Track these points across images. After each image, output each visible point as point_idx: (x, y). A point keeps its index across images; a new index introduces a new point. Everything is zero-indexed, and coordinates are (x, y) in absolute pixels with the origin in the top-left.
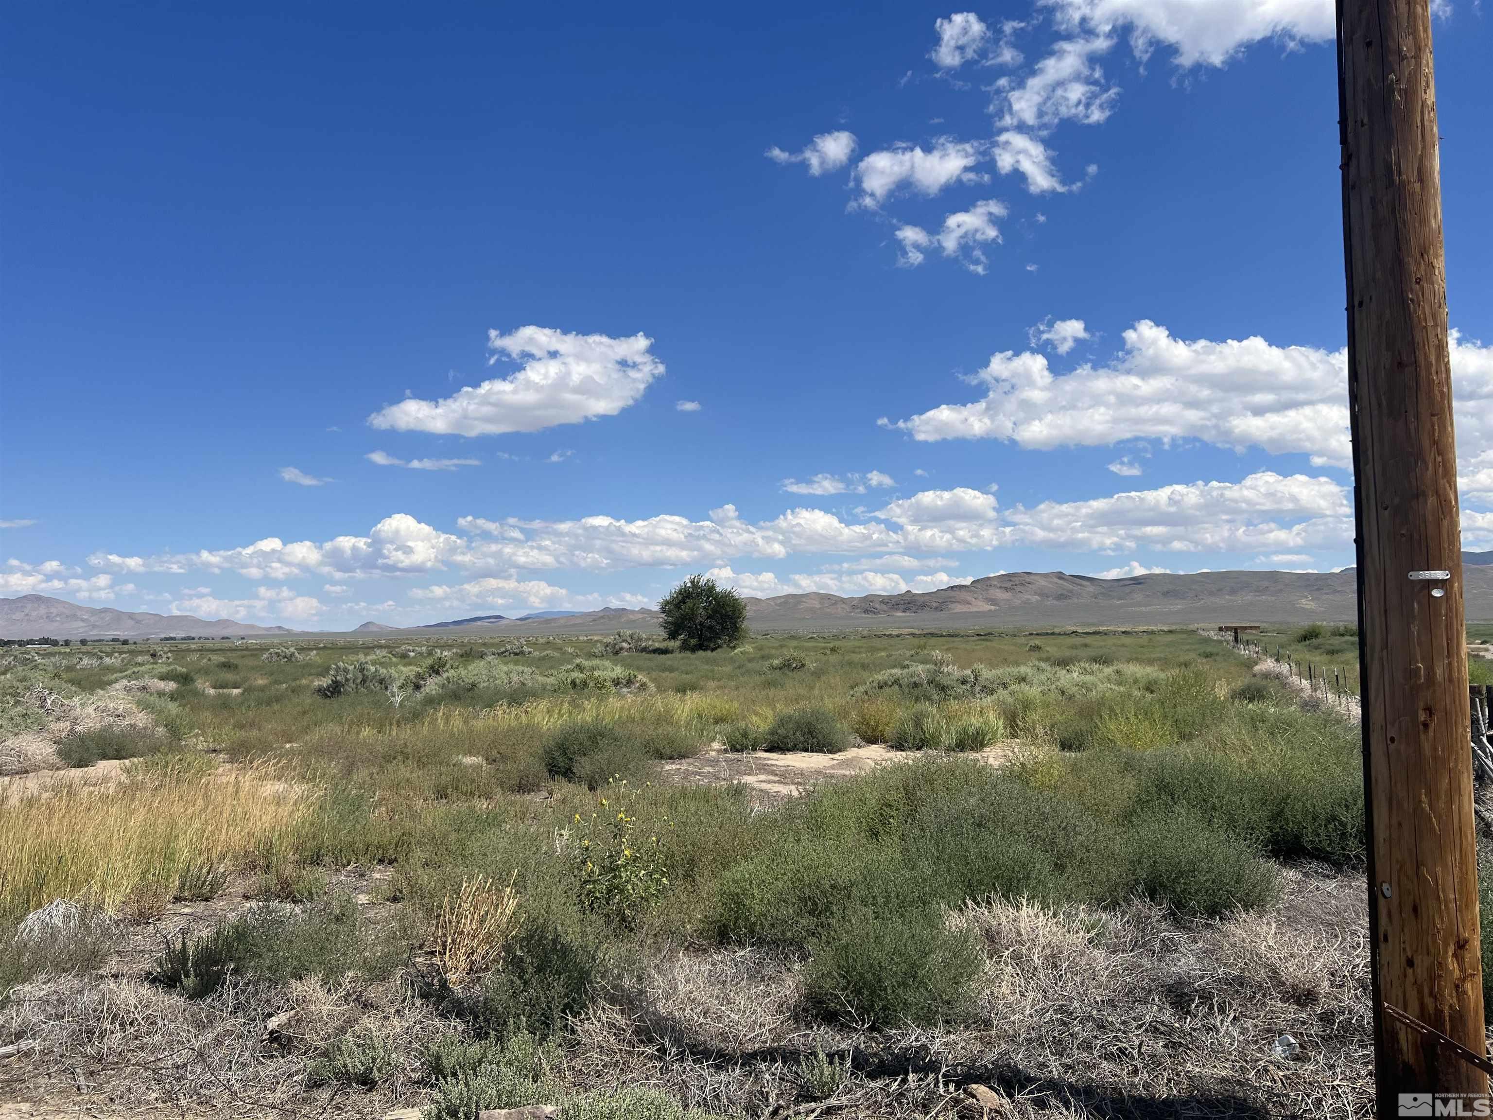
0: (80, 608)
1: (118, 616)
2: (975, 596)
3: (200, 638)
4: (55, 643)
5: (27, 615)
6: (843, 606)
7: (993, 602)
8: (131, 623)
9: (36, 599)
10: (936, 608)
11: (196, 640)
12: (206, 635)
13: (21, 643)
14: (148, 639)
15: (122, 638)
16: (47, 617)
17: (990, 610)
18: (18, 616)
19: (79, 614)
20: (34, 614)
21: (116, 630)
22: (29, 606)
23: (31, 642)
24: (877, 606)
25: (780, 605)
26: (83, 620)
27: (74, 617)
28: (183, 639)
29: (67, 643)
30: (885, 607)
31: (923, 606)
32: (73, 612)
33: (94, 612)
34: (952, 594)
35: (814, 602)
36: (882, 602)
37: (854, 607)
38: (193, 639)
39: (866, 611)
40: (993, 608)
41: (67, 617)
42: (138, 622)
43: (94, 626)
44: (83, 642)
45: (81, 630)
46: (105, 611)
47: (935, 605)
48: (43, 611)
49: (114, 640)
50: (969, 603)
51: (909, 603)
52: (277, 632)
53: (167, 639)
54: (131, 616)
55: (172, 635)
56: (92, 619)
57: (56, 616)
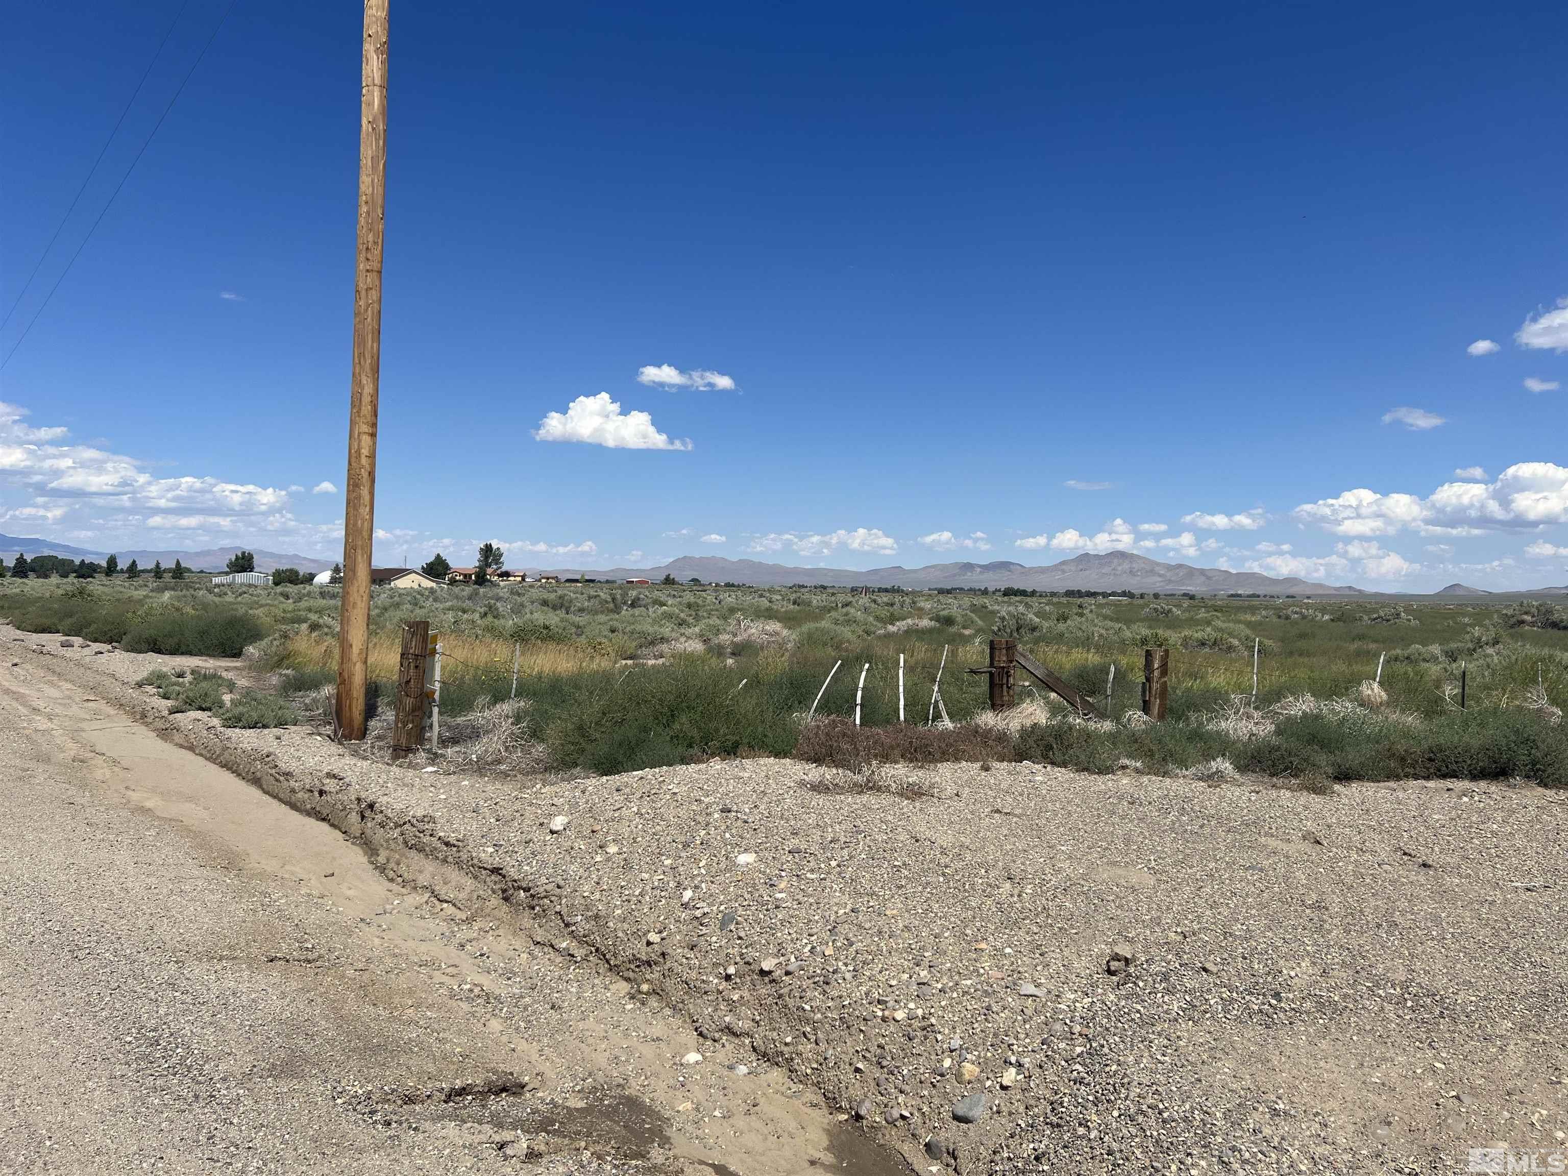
0: (1158, 564)
1: (1191, 572)
3: (1265, 596)
4: (1131, 595)
5: (1114, 569)
8: (1203, 579)
9: (1121, 555)
11: (1262, 598)
12: (1273, 594)
13: (1105, 595)
14: (1215, 595)
15: (1191, 593)
16: (1131, 571)
18: (1106, 570)
19: (1157, 569)
20: (1120, 568)
21: (1188, 585)
22: (1116, 561)
23: (1113, 594)
26: (1160, 576)
27: (1152, 572)
28: (1249, 596)
29: (1142, 596)
32: (1151, 568)
33: (1169, 568)
38: (1259, 596)
41: (1147, 572)
42: (1209, 578)
43: (1170, 581)
44: (1156, 596)
45: (1158, 584)
46: (1180, 566)
48: (1126, 566)
49: (1185, 595)
52: (1348, 592)
53: (1232, 595)
54: (1202, 572)
55: (1239, 592)
56: (1168, 574)
57: (1138, 571)
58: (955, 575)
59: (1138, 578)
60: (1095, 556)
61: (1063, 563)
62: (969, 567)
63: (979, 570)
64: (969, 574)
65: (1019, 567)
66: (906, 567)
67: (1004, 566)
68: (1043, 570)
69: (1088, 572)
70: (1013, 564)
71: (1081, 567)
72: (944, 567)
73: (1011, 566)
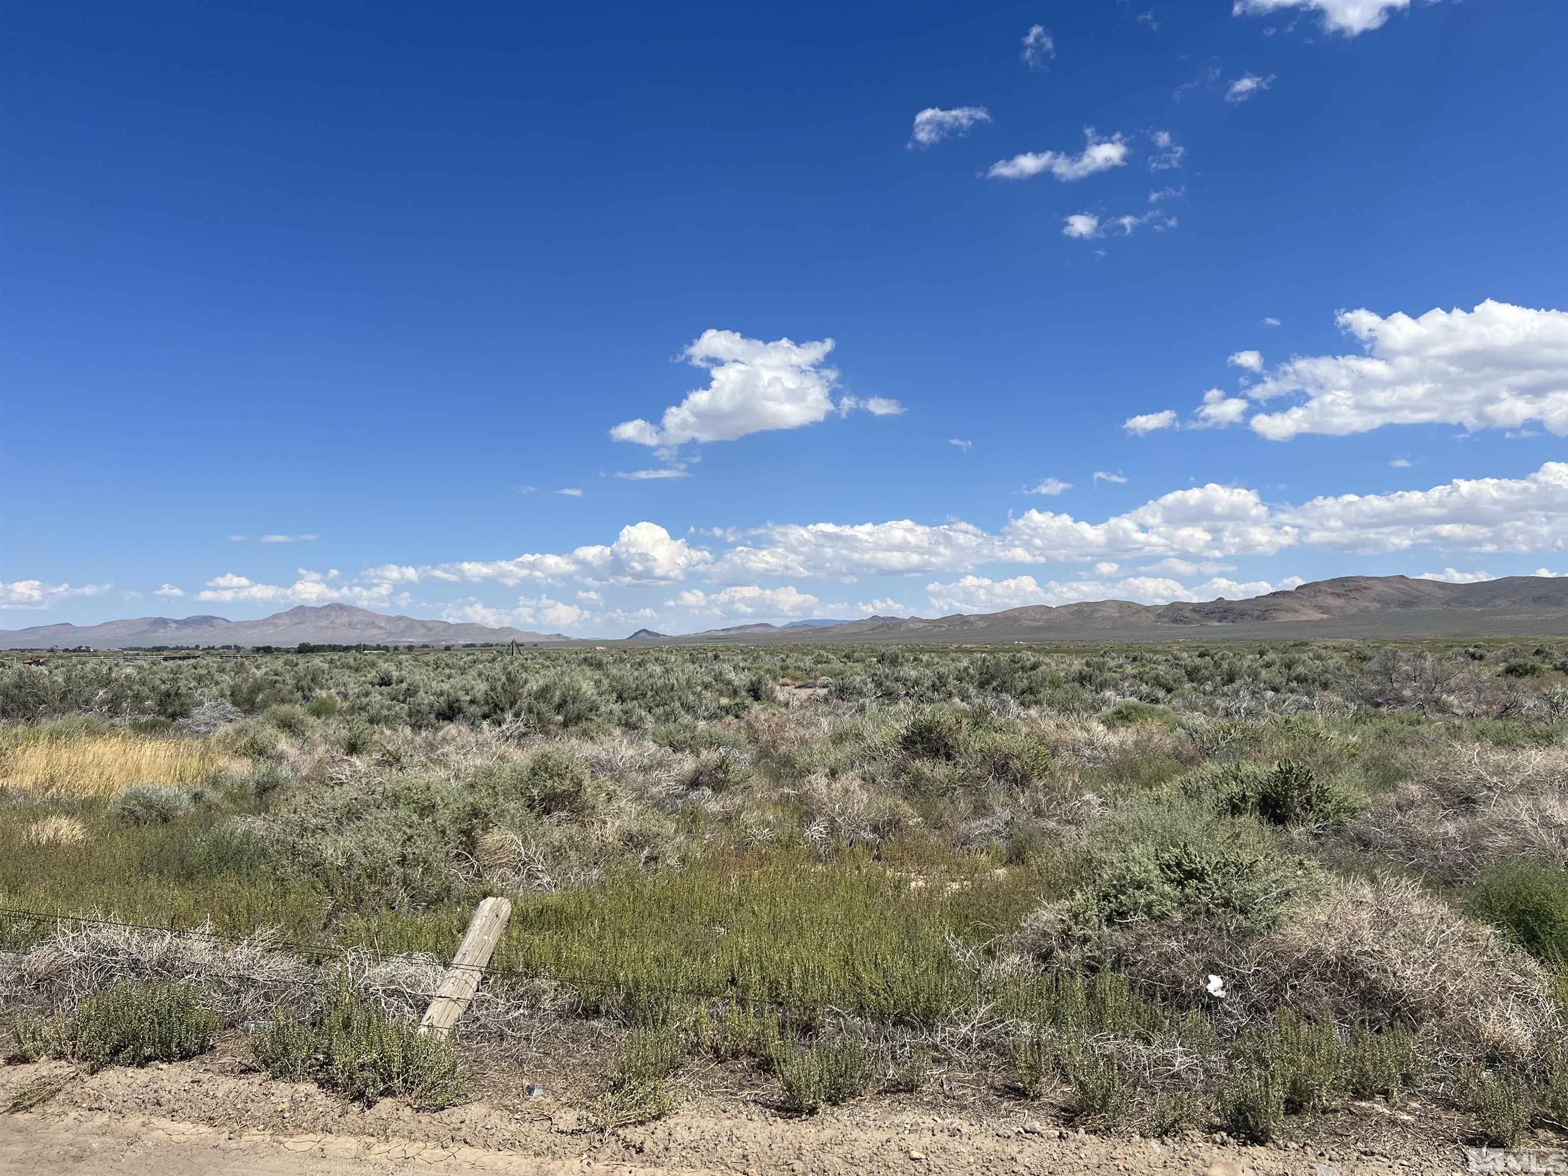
0: (378, 617)
1: (412, 624)
2: (1303, 603)
5: (332, 622)
6: (1148, 614)
7: (1325, 609)
8: (423, 630)
9: (339, 607)
10: (1258, 617)
16: (350, 624)
17: (1322, 620)
18: (324, 623)
19: (377, 621)
20: (338, 621)
21: (410, 637)
22: (334, 614)
24: (1188, 615)
25: (1073, 613)
26: (380, 628)
27: (372, 624)
30: (1197, 617)
31: (1242, 615)
32: (372, 620)
33: (389, 620)
34: (1277, 601)
35: (1113, 610)
36: (1193, 610)
37: (1159, 616)
39: (1175, 621)
40: (1325, 616)
41: (367, 624)
42: (429, 630)
43: (391, 634)
46: (400, 618)
47: (1256, 613)
48: (345, 619)
49: (408, 647)
50: (1296, 611)
51: (1225, 611)
52: (557, 640)
54: (423, 624)
56: (388, 626)
57: (357, 623)
58: (146, 631)
59: (357, 631)
60: (311, 608)
61: (276, 616)
62: (161, 623)
63: (174, 625)
64: (163, 630)
65: (224, 622)
66: (77, 624)
67: (206, 621)
68: (254, 625)
69: (303, 626)
70: (216, 618)
71: (296, 621)
72: (129, 623)
73: (214, 621)
